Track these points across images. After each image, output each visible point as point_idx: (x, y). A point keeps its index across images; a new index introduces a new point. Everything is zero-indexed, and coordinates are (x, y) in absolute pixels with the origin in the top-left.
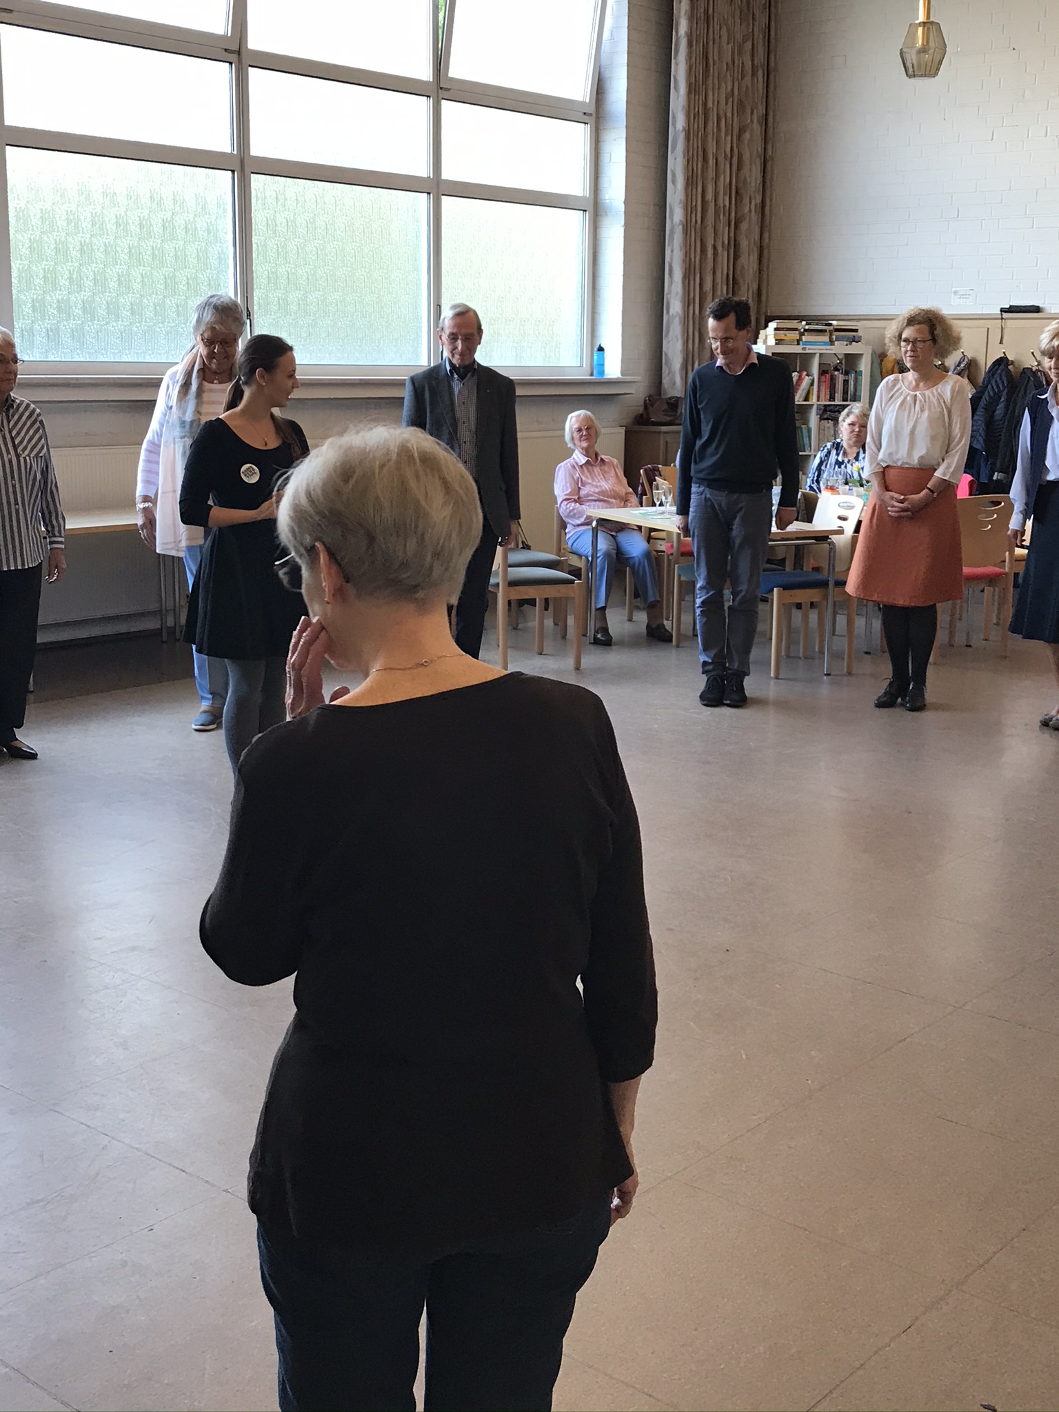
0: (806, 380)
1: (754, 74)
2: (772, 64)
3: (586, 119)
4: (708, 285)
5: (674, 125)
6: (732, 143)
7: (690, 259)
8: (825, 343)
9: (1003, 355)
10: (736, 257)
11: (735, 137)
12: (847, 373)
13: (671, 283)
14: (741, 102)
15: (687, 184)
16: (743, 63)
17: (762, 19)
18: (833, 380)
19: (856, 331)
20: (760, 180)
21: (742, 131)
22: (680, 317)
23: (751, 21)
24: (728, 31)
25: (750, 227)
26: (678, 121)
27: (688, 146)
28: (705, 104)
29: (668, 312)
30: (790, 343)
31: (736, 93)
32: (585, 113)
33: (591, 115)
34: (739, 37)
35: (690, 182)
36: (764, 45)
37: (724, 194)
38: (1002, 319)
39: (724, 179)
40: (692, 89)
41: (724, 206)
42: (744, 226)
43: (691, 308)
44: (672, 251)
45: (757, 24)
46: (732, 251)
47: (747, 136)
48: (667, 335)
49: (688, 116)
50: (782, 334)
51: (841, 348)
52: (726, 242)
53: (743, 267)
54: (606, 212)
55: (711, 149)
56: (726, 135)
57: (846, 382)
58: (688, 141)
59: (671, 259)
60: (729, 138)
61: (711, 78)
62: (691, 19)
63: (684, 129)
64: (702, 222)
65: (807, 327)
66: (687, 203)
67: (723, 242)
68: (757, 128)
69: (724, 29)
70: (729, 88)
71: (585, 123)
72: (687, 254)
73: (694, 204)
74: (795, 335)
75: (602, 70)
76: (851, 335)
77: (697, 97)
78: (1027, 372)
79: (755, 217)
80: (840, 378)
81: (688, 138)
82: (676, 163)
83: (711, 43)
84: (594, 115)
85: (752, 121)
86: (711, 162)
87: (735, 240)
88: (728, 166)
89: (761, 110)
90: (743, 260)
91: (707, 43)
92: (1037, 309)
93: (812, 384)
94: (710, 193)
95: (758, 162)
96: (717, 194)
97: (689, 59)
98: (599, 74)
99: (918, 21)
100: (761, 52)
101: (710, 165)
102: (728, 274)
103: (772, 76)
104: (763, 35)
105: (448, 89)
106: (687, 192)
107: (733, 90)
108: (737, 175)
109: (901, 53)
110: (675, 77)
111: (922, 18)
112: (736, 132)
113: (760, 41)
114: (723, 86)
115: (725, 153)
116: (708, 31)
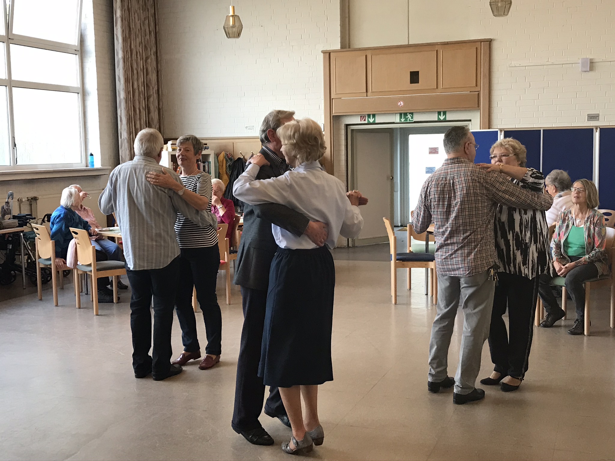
1: (150, 34)
2: (157, 30)
3: (76, 52)
4: (138, 126)
5: (118, 55)
6: (143, 63)
7: (129, 114)
10: (149, 113)
11: (144, 61)
12: (203, 162)
13: (121, 124)
14: (145, 46)
15: (125, 81)
16: (145, 30)
17: (152, 11)
20: (156, 80)
21: (147, 58)
22: (127, 140)
23: (147, 11)
24: (138, 15)
25: (154, 99)
27: (125, 65)
28: (130, 46)
29: (121, 138)
31: (143, 41)
32: (76, 50)
33: (78, 51)
34: (143, 19)
35: (127, 80)
36: (153, 22)
37: (142, 86)
39: (141, 80)
40: (124, 40)
41: (142, 91)
42: (151, 99)
44: (121, 111)
45: (150, 13)
46: (147, 110)
47: (149, 60)
48: (121, 147)
49: (124, 52)
53: (152, 118)
54: (88, 94)
55: (135, 66)
56: (140, 60)
57: (204, 167)
58: (125, 63)
59: (121, 114)
60: (142, 61)
61: (132, 35)
62: (122, 10)
63: (122, 57)
64: (133, 97)
66: (126, 91)
67: (143, 107)
68: (153, 57)
69: (136, 14)
70: (140, 40)
71: (76, 54)
72: (128, 112)
73: (129, 90)
75: (82, 31)
77: (127, 44)
79: (155, 96)
83: (131, 20)
84: (80, 51)
85: (151, 54)
86: (135, 72)
87: (148, 106)
88: (142, 74)
89: (154, 49)
90: (152, 114)
91: (129, 20)
94: (136, 86)
95: (155, 72)
96: (138, 86)
97: (122, 26)
98: (81, 33)
99: (230, 15)
100: (152, 24)
101: (135, 73)
102: (146, 121)
103: (158, 35)
104: (153, 17)
105: (13, 39)
106: (125, 85)
107: (142, 41)
108: (146, 77)
109: (224, 28)
110: (116, 35)
111: (231, 13)
112: (144, 59)
113: (151, 19)
114: (138, 39)
115: (141, 68)
116: (129, 15)
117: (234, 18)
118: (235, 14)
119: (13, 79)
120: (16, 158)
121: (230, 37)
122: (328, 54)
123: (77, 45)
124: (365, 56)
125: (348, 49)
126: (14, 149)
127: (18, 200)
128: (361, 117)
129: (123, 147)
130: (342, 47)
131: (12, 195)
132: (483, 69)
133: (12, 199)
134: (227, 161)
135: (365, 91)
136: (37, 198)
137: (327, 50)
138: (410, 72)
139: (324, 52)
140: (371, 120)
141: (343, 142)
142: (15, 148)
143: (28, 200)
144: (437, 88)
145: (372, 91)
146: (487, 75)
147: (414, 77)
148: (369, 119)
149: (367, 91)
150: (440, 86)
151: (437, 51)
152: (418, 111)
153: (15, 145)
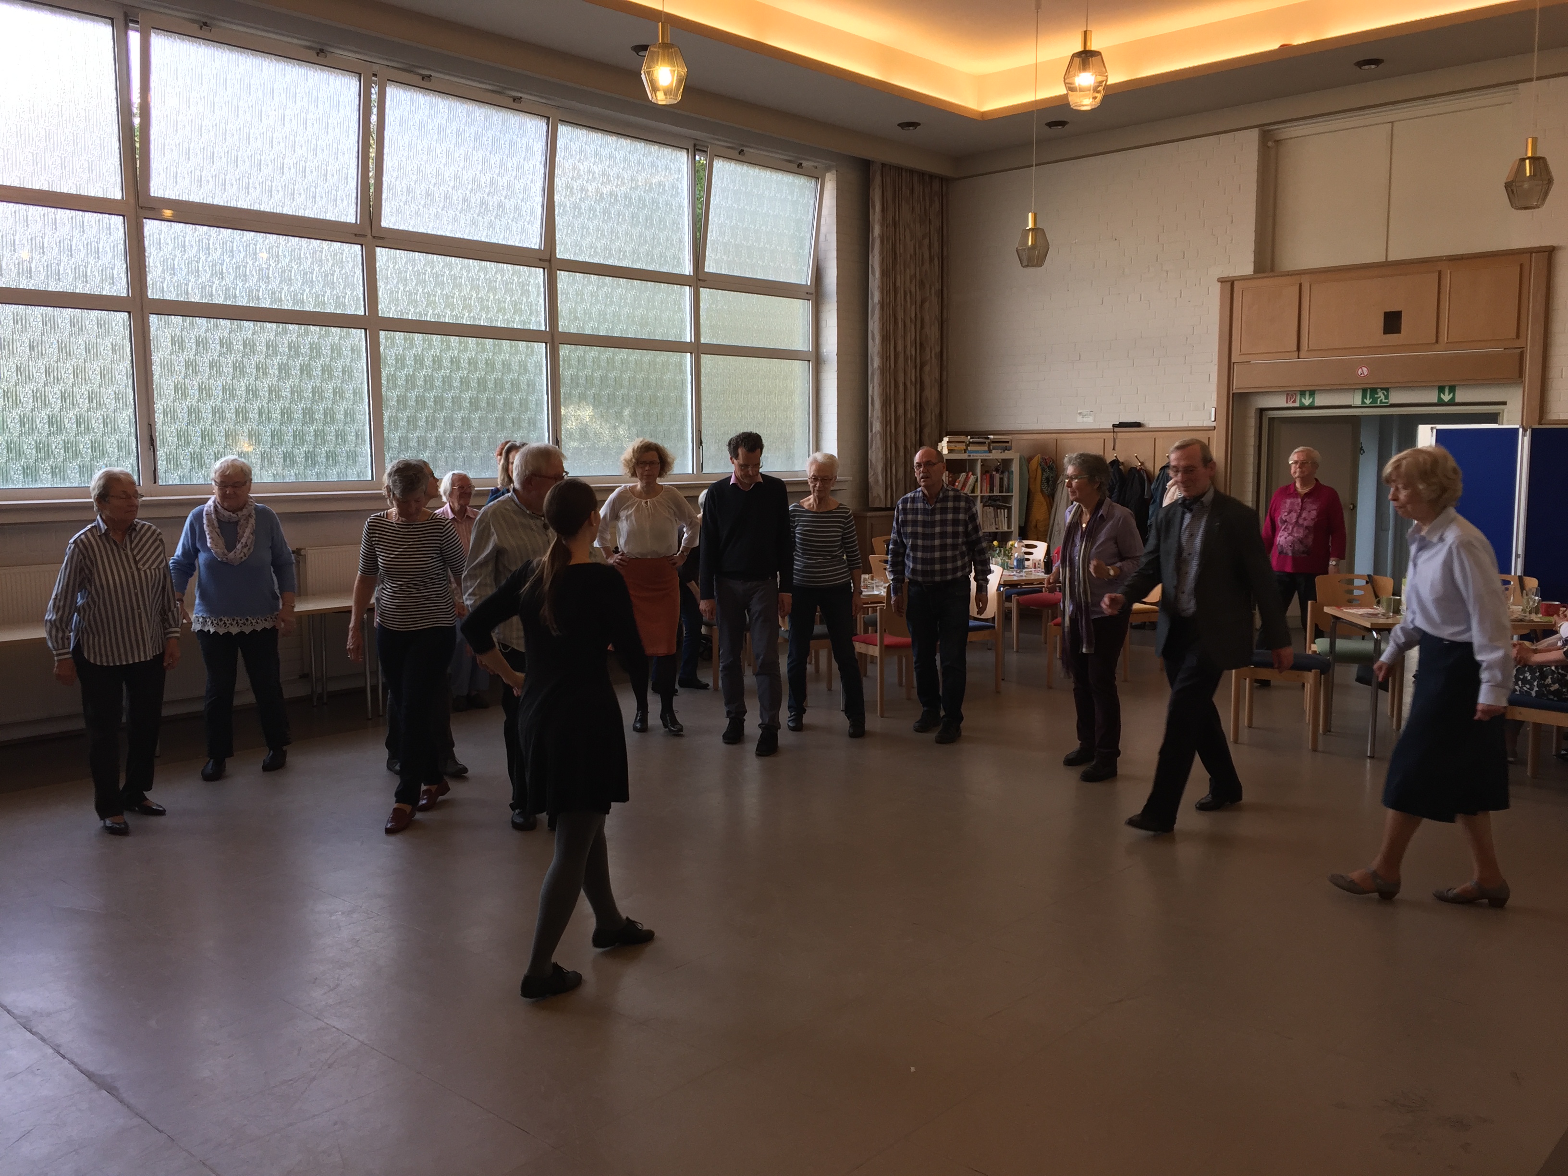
0: (972, 479)
1: (931, 260)
2: (945, 254)
3: (808, 296)
4: (901, 411)
5: (872, 299)
6: (916, 310)
7: (887, 393)
8: (985, 452)
10: (922, 389)
11: (918, 306)
12: (1003, 472)
13: (873, 409)
14: (921, 282)
15: (883, 341)
16: (922, 254)
17: (937, 223)
18: (992, 478)
19: (1008, 442)
20: (938, 336)
21: (923, 302)
22: (881, 435)
23: (928, 224)
24: (911, 232)
25: (932, 367)
26: (875, 296)
27: (883, 315)
28: (895, 284)
29: (872, 431)
30: (959, 452)
31: (918, 275)
32: (807, 293)
33: (811, 294)
34: (919, 238)
35: (886, 341)
36: (938, 240)
37: (911, 347)
38: (1114, 432)
39: (911, 336)
40: (884, 273)
41: (911, 355)
42: (927, 368)
43: (888, 427)
44: (873, 388)
45: (933, 226)
46: (918, 386)
47: (927, 305)
48: (871, 447)
49: (882, 292)
50: (953, 446)
51: (997, 455)
52: (914, 381)
53: (927, 398)
54: (824, 362)
55: (900, 315)
56: (911, 305)
57: (1001, 479)
58: (883, 310)
59: (873, 392)
60: (913, 307)
61: (898, 265)
62: (882, 225)
63: (879, 302)
64: (894, 366)
65: (971, 440)
66: (884, 358)
67: (911, 380)
68: (935, 299)
69: (908, 231)
70: (913, 273)
71: (807, 300)
72: (884, 389)
73: (888, 353)
74: (963, 446)
75: (819, 262)
76: (1005, 446)
77: (889, 279)
78: (1133, 470)
79: (935, 362)
80: (997, 476)
81: (882, 308)
82: (874, 325)
83: (898, 241)
84: (814, 294)
85: (931, 295)
86: (901, 324)
87: (921, 378)
88: (913, 327)
89: (938, 286)
90: (927, 393)
91: (895, 241)
92: (1138, 425)
93: (977, 481)
94: (900, 346)
95: (936, 323)
97: (882, 252)
98: (817, 264)
99: (1029, 228)
100: (936, 245)
101: (900, 326)
102: (915, 404)
103: (945, 262)
104: (938, 233)
105: (705, 281)
106: (884, 348)
107: (915, 273)
108: (921, 333)
110: (872, 266)
111: (1031, 225)
112: (918, 303)
113: (935, 237)
114: (908, 270)
115: (911, 318)
116: (895, 231)
117: (1036, 233)
118: (1038, 227)
120: (703, 462)
121: (1026, 266)
122: (1229, 284)
123: (809, 284)
124: (1298, 286)
125: (1271, 274)
128: (1288, 395)
129: (874, 445)
130: (1256, 271)
132: (1534, 306)
134: (1043, 470)
135: (1296, 349)
137: (1228, 277)
138: (1385, 313)
139: (1222, 281)
140: (1307, 402)
141: (1252, 441)
142: (699, 447)
144: (1437, 342)
145: (1311, 348)
146: (1542, 315)
147: (1392, 322)
148: (1303, 400)
149: (1298, 349)
150: (1444, 338)
151: (1440, 272)
152: (1398, 385)
153: (701, 443)
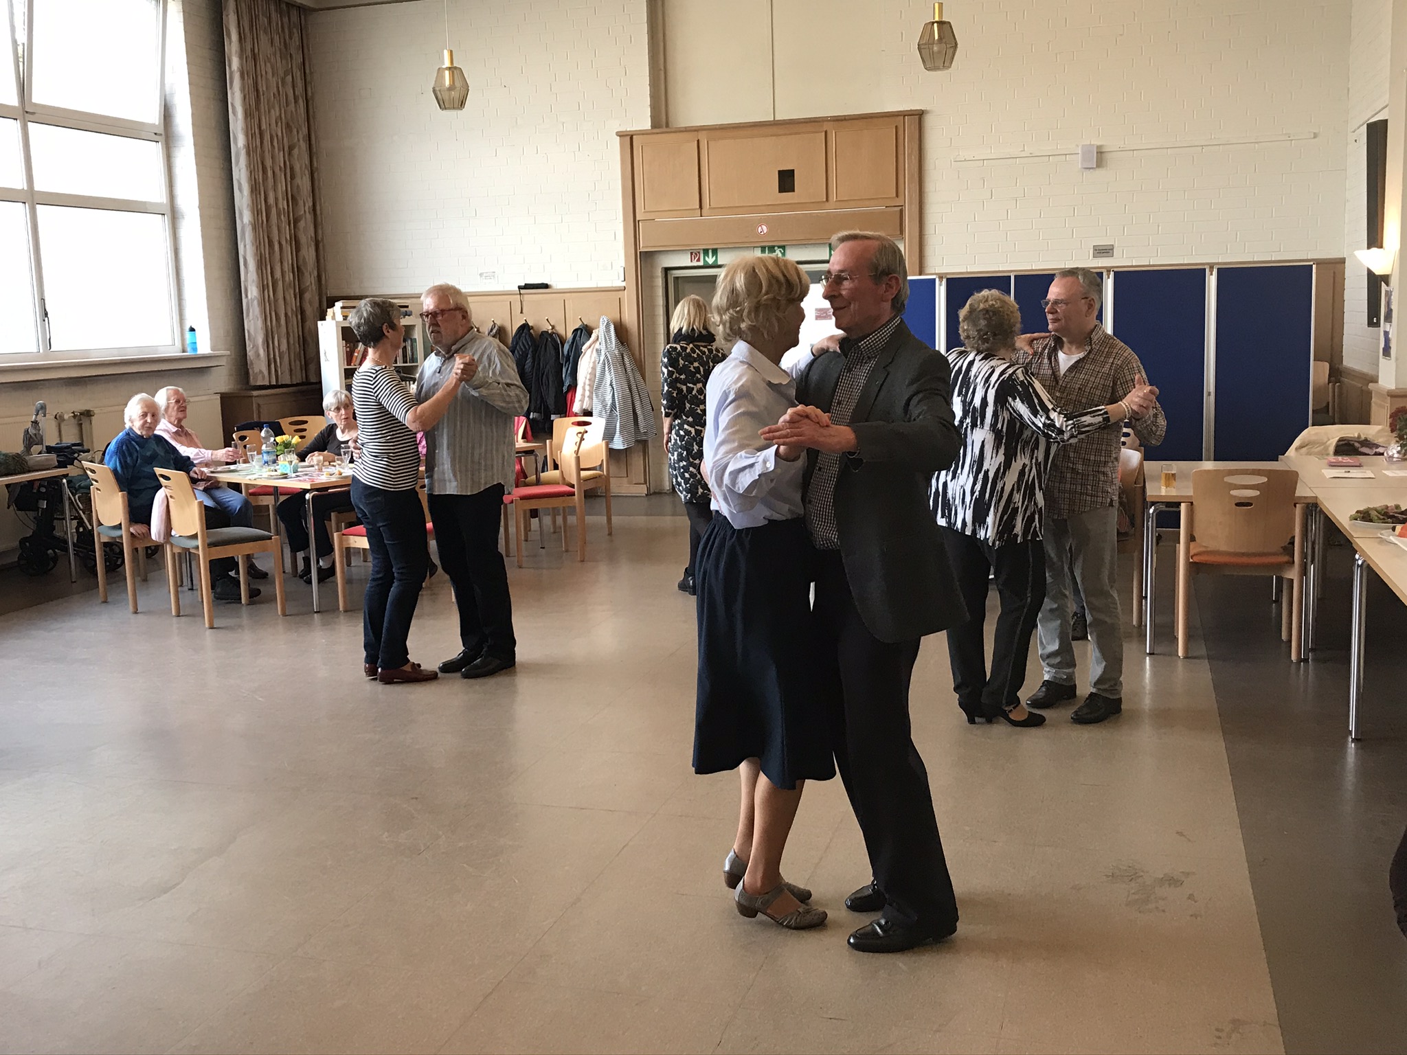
1: (296, 102)
2: (310, 94)
3: (157, 138)
4: (278, 274)
5: (236, 143)
6: (284, 157)
7: (261, 253)
9: (524, 322)
10: (298, 250)
11: (286, 153)
13: (247, 273)
14: (288, 125)
15: (252, 191)
16: (286, 94)
17: (298, 59)
20: (309, 188)
21: (291, 148)
22: (258, 301)
23: (289, 58)
24: (272, 66)
25: (306, 224)
26: (239, 140)
27: (250, 161)
28: (259, 126)
29: (247, 296)
31: (283, 116)
32: (156, 134)
33: (161, 135)
34: (281, 73)
35: (254, 189)
36: (302, 79)
37: (283, 199)
38: (520, 294)
39: (281, 187)
40: (248, 114)
41: (284, 209)
42: (302, 224)
43: (266, 292)
44: (245, 246)
45: (294, 62)
46: (294, 245)
47: (296, 151)
48: (248, 315)
49: (247, 136)
52: (289, 238)
53: (304, 258)
54: (182, 216)
55: (269, 163)
56: (279, 150)
58: (249, 156)
59: (245, 251)
60: (282, 154)
61: (262, 105)
62: (241, 57)
63: (244, 145)
64: (267, 221)
66: (254, 211)
67: (286, 238)
68: (303, 145)
69: (268, 65)
70: (278, 114)
71: (156, 142)
72: (258, 248)
73: (259, 207)
75: (167, 98)
77: (252, 121)
78: (544, 333)
79: (309, 217)
81: (248, 153)
82: (240, 173)
83: (259, 77)
84: (163, 135)
85: (299, 140)
86: (270, 173)
87: (295, 236)
88: (283, 176)
89: (305, 130)
90: (304, 252)
91: (256, 75)
92: (546, 286)
94: (271, 200)
95: (307, 172)
96: (276, 199)
97: (243, 89)
98: (165, 100)
99: (444, 67)
100: (300, 84)
102: (292, 265)
103: (310, 103)
104: (300, 71)
105: (33, 113)
106: (253, 200)
107: (280, 115)
108: (291, 183)
109: (434, 91)
110: (232, 104)
111: (447, 64)
112: (286, 149)
113: (298, 74)
114: (272, 111)
115: (280, 166)
116: (255, 66)
117: (453, 72)
118: (455, 65)
119: (36, 188)
120: (48, 338)
121: (446, 109)
122: (629, 138)
123: (157, 123)
124: (696, 142)
125: (665, 129)
126: (44, 320)
127: (56, 418)
128: (692, 254)
129: (251, 314)
130: (654, 125)
131: (43, 407)
132: (909, 165)
133: (45, 416)
135: (698, 207)
136: (92, 413)
137: (626, 131)
138: (779, 171)
139: (621, 135)
140: (710, 260)
141: (660, 301)
142: (46, 319)
143: (75, 416)
144: (827, 200)
145: (712, 206)
146: (916, 176)
147: (786, 180)
148: (707, 258)
149: (701, 207)
150: (833, 197)
151: (826, 132)
152: (794, 243)
153: (46, 314)
